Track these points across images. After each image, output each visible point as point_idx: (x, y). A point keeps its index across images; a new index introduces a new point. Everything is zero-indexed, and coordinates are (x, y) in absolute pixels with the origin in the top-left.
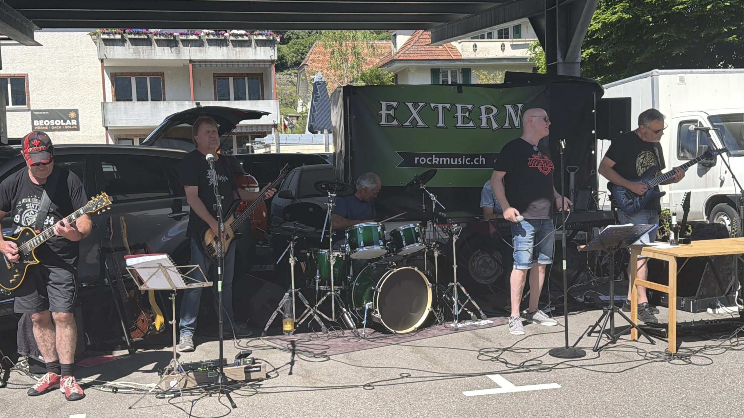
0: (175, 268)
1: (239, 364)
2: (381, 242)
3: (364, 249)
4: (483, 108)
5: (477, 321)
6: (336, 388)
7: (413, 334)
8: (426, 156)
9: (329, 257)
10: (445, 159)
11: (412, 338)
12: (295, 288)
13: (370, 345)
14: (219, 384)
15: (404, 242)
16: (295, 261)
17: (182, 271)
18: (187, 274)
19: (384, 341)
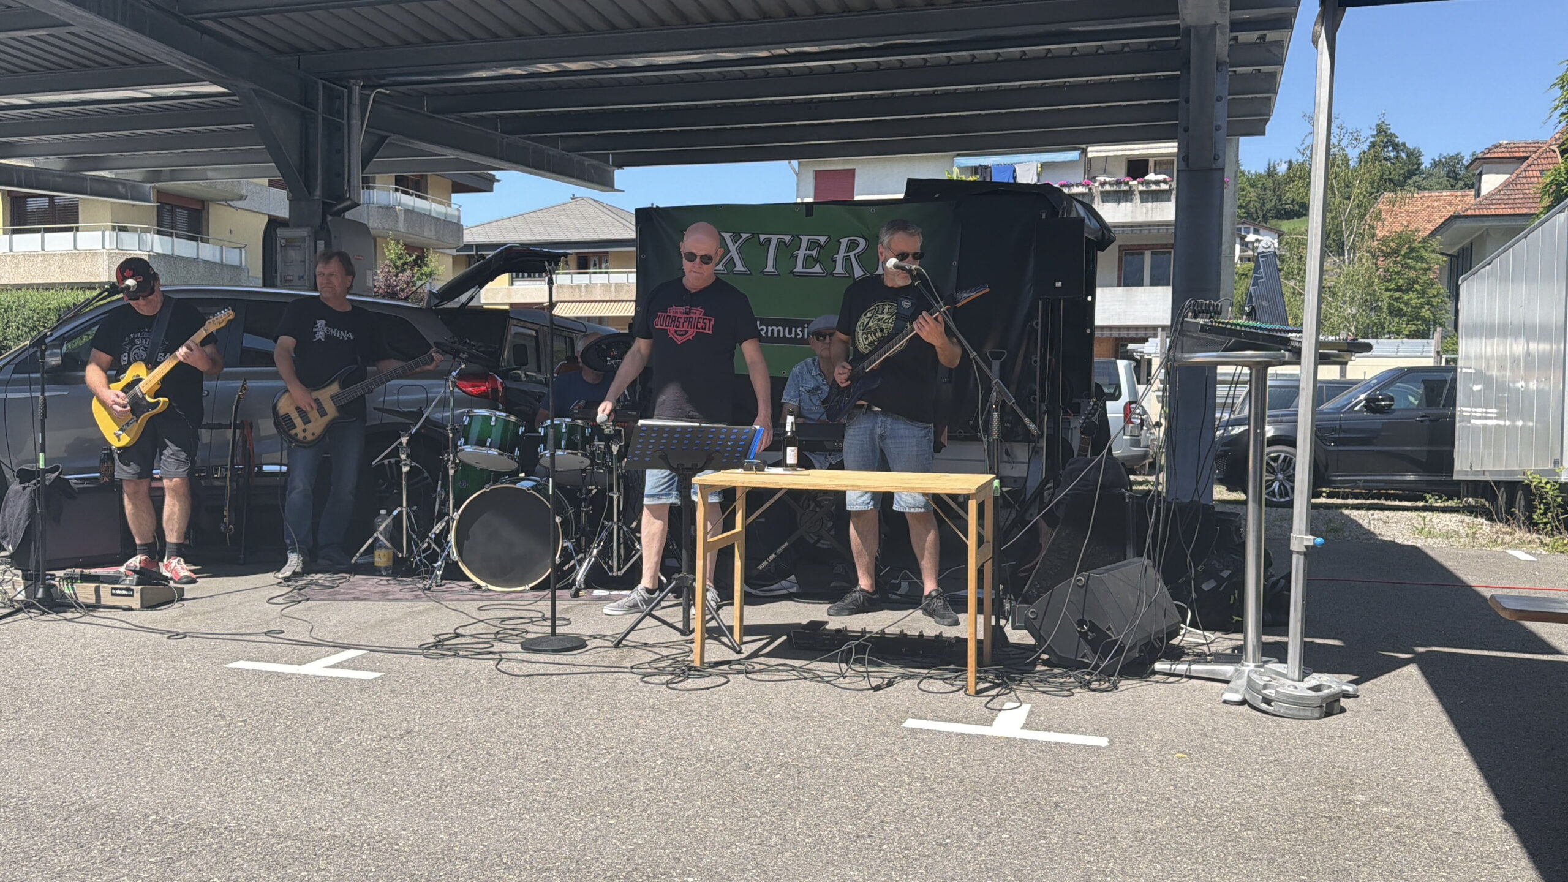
4: (844, 241)
10: (776, 329)
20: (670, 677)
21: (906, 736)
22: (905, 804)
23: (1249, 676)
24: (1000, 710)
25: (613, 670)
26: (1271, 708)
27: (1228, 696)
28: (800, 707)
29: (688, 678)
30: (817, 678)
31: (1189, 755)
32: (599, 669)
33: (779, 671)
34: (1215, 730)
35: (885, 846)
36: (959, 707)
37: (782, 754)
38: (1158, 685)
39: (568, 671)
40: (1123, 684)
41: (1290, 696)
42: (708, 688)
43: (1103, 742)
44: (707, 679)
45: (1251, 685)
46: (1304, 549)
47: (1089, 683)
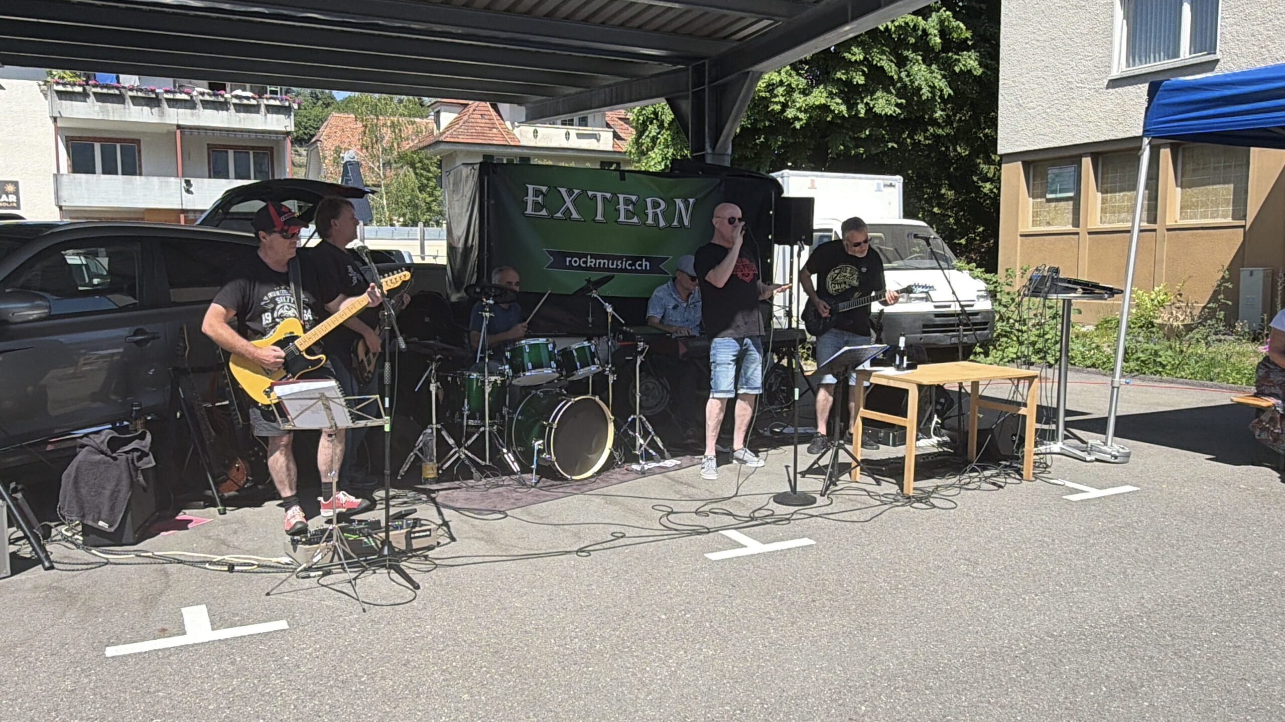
0: (343, 400)
1: (402, 528)
2: (554, 364)
3: (533, 372)
4: (649, 200)
5: (659, 462)
6: (539, 556)
7: (593, 480)
8: (580, 256)
9: (483, 382)
10: (602, 261)
11: (595, 486)
12: (437, 423)
13: (547, 496)
14: (386, 556)
15: (578, 364)
16: (438, 388)
17: (350, 404)
18: (358, 407)
19: (561, 490)
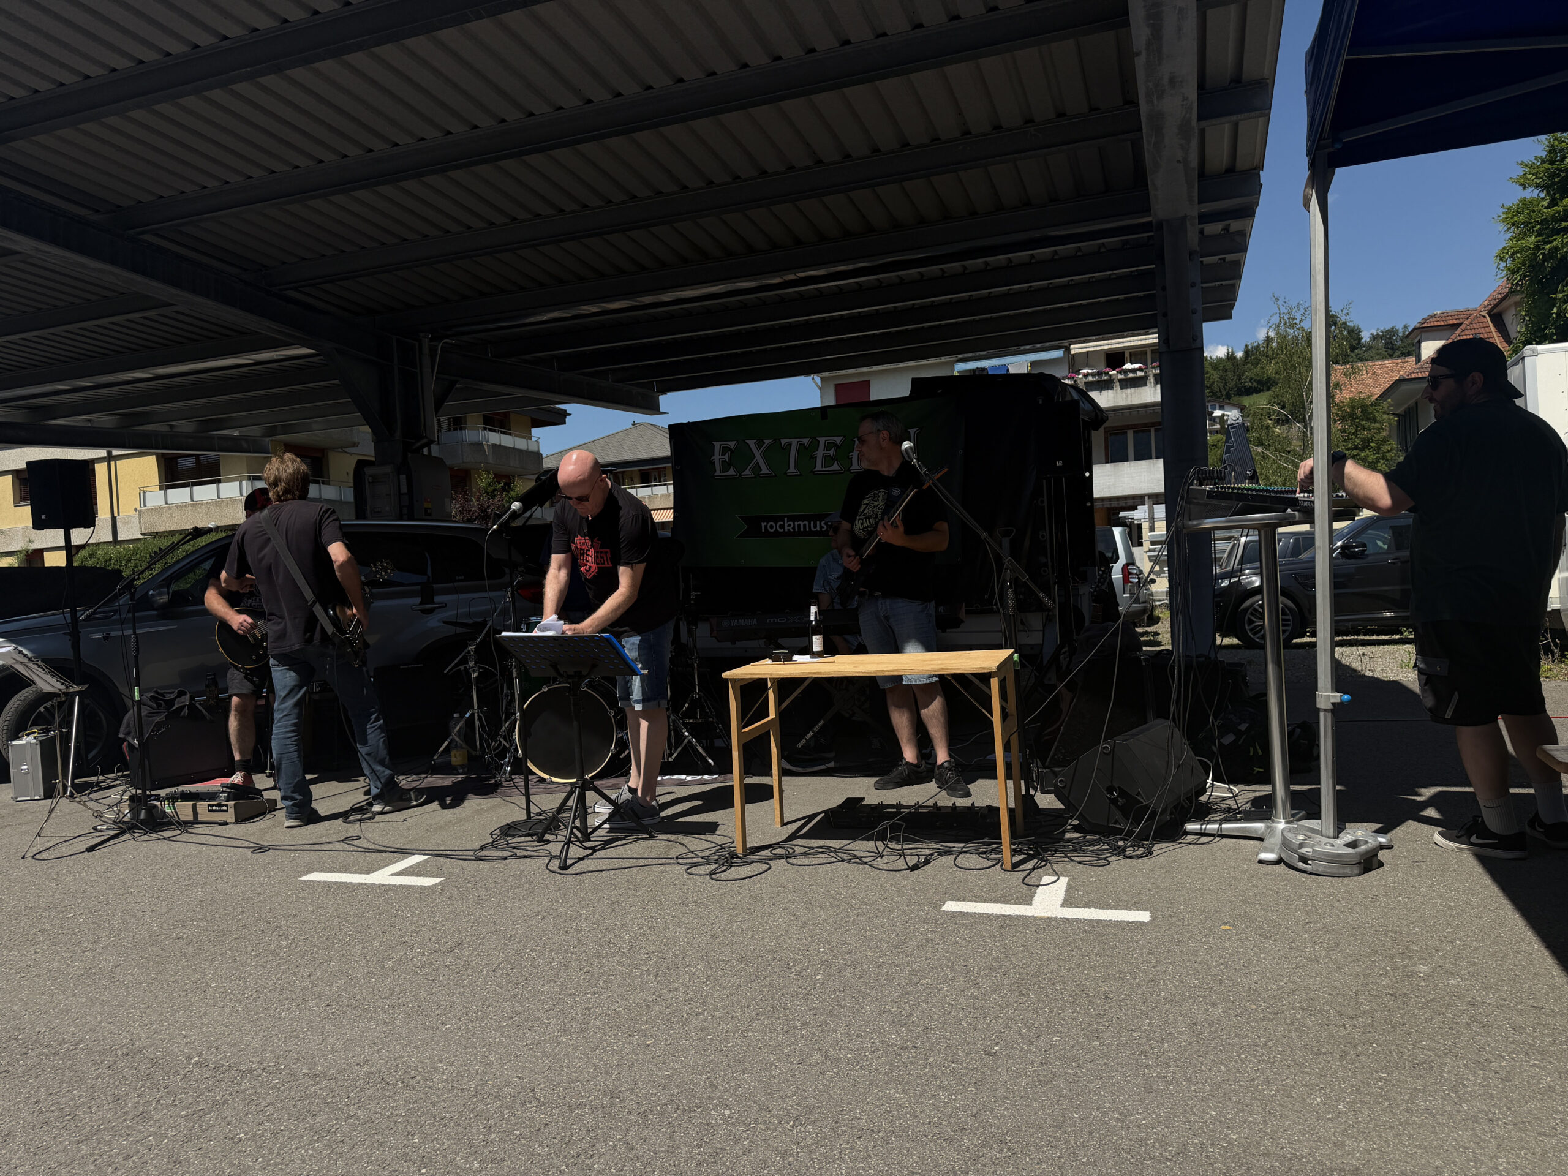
8: (776, 519)
10: (802, 524)
20: (713, 867)
21: (945, 922)
22: (950, 1004)
23: (1283, 834)
24: (1038, 886)
25: (660, 861)
26: (1308, 867)
27: (1264, 856)
28: (839, 893)
29: (731, 866)
30: (855, 859)
31: (1234, 926)
32: (646, 862)
33: (818, 853)
34: (1256, 895)
35: (931, 1059)
36: (996, 884)
37: (822, 950)
38: (1191, 846)
39: (617, 866)
40: (1157, 848)
41: (1327, 855)
42: (750, 877)
43: (1144, 916)
44: (749, 867)
45: (1285, 844)
46: (1330, 707)
47: (1124, 850)
